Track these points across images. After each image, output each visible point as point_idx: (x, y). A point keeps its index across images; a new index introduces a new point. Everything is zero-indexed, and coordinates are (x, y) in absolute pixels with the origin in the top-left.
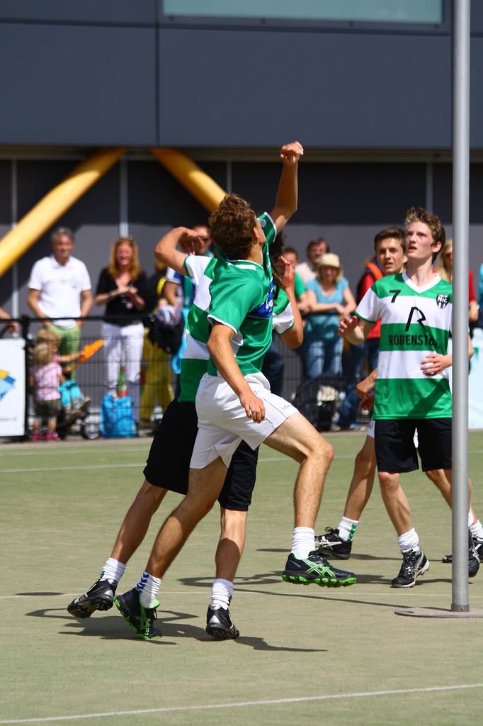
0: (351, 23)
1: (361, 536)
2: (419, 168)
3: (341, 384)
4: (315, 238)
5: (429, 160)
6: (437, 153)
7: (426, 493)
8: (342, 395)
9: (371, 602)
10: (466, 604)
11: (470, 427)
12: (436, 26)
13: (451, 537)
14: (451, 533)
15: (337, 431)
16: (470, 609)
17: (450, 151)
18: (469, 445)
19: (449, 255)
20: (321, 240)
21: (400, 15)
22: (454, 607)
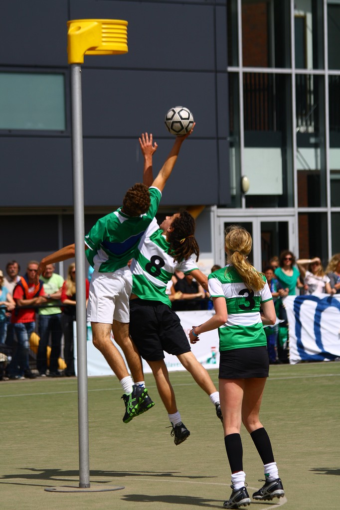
0: (10, 131)
1: (23, 444)
2: (54, 218)
3: (9, 351)
4: (11, 261)
5: (59, 213)
6: (64, 209)
7: (63, 416)
8: (10, 358)
9: (30, 484)
10: (88, 483)
11: (88, 375)
12: (62, 132)
13: (78, 442)
14: (78, 440)
15: (7, 380)
16: (91, 486)
17: (72, 208)
18: (88, 387)
19: (74, 272)
20: (14, 262)
21: (41, 126)
22: (81, 486)
